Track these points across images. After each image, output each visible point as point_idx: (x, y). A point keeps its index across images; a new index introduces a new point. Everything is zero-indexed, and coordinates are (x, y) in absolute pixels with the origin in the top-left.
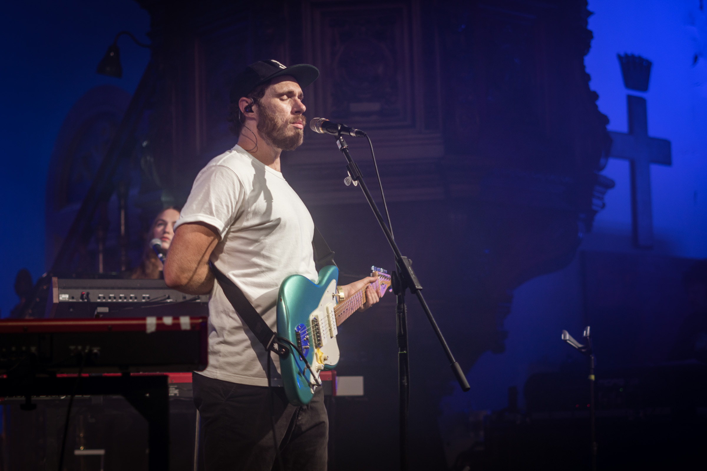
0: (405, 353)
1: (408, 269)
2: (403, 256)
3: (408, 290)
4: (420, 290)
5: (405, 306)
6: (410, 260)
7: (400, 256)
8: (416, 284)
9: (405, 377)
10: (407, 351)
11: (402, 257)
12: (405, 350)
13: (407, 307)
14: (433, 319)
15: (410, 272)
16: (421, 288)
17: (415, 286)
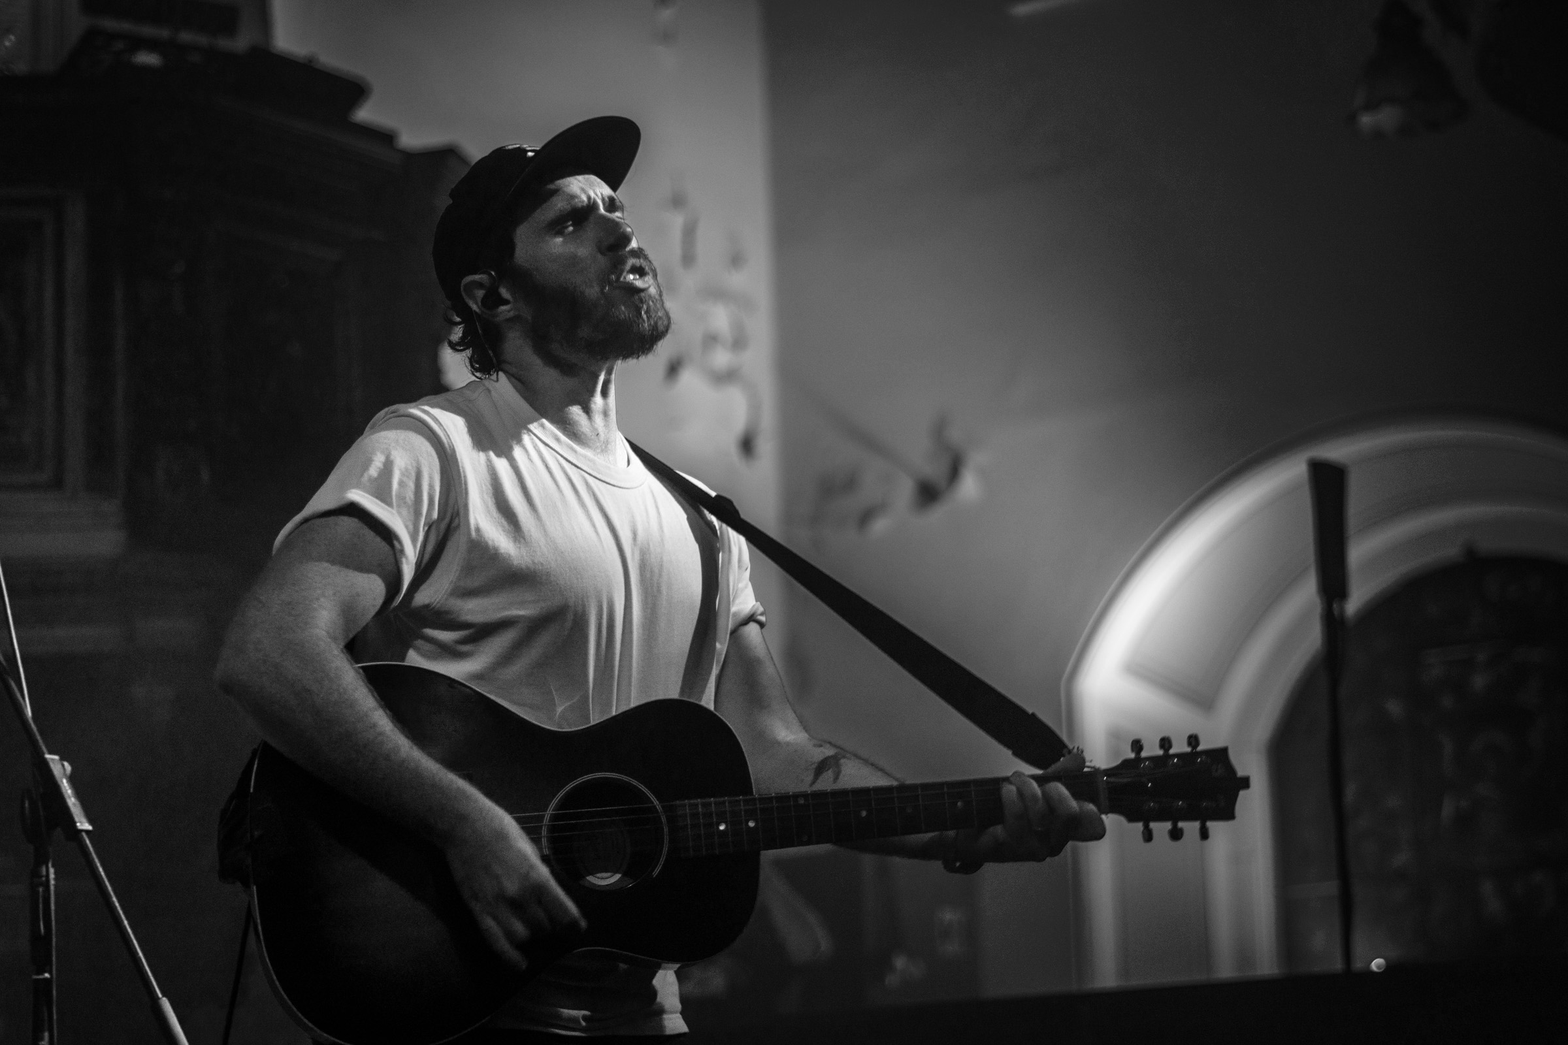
0: (46, 979)
1: (62, 785)
2: (50, 753)
3: (58, 833)
4: (87, 832)
5: (52, 870)
6: (66, 764)
7: (43, 754)
8: (77, 819)
9: (46, 1034)
10: (51, 973)
11: (48, 756)
12: (46, 972)
13: (55, 873)
14: (114, 899)
15: (64, 791)
16: (90, 828)
17: (75, 823)
